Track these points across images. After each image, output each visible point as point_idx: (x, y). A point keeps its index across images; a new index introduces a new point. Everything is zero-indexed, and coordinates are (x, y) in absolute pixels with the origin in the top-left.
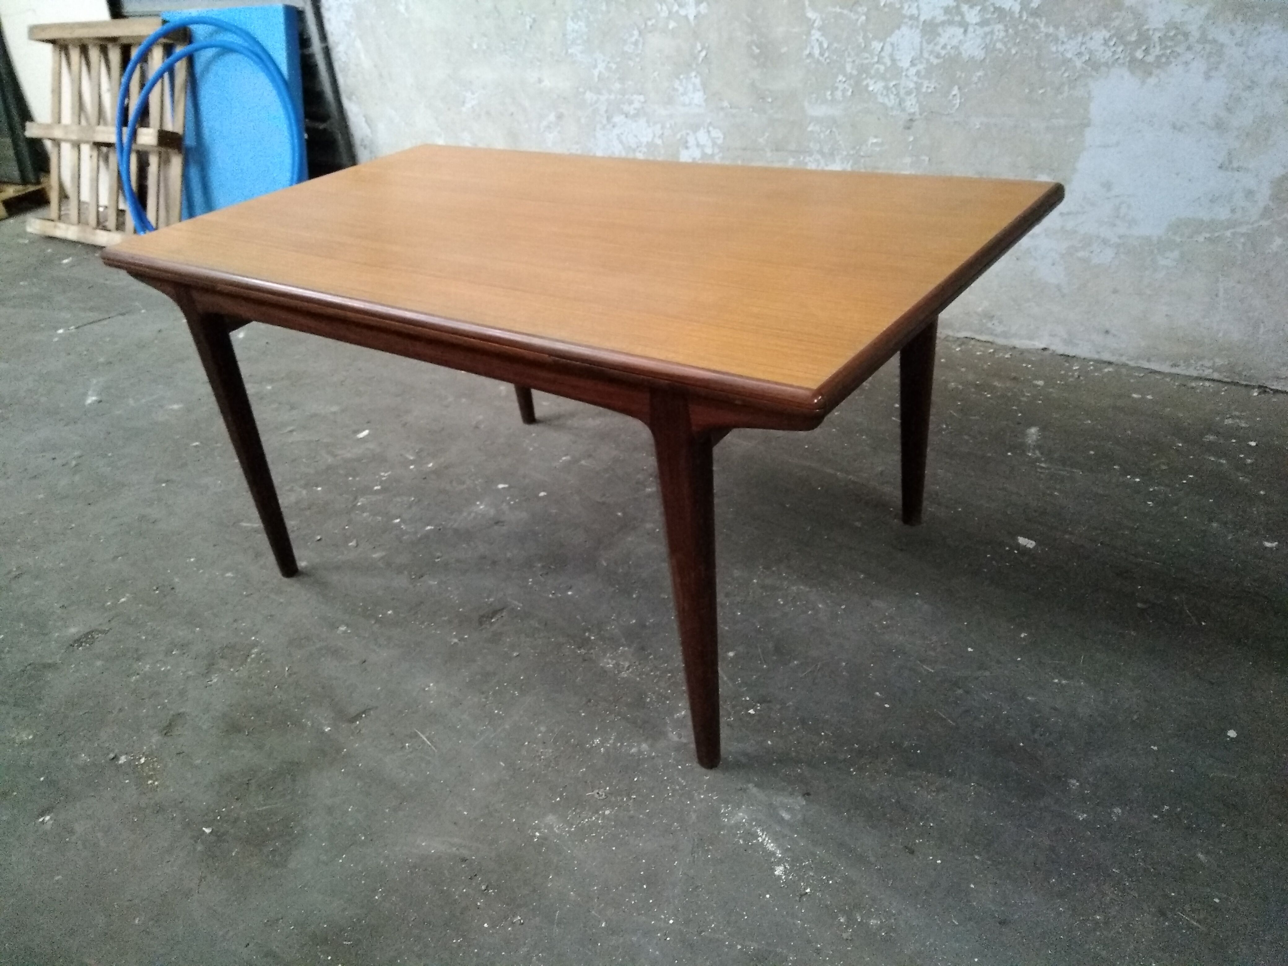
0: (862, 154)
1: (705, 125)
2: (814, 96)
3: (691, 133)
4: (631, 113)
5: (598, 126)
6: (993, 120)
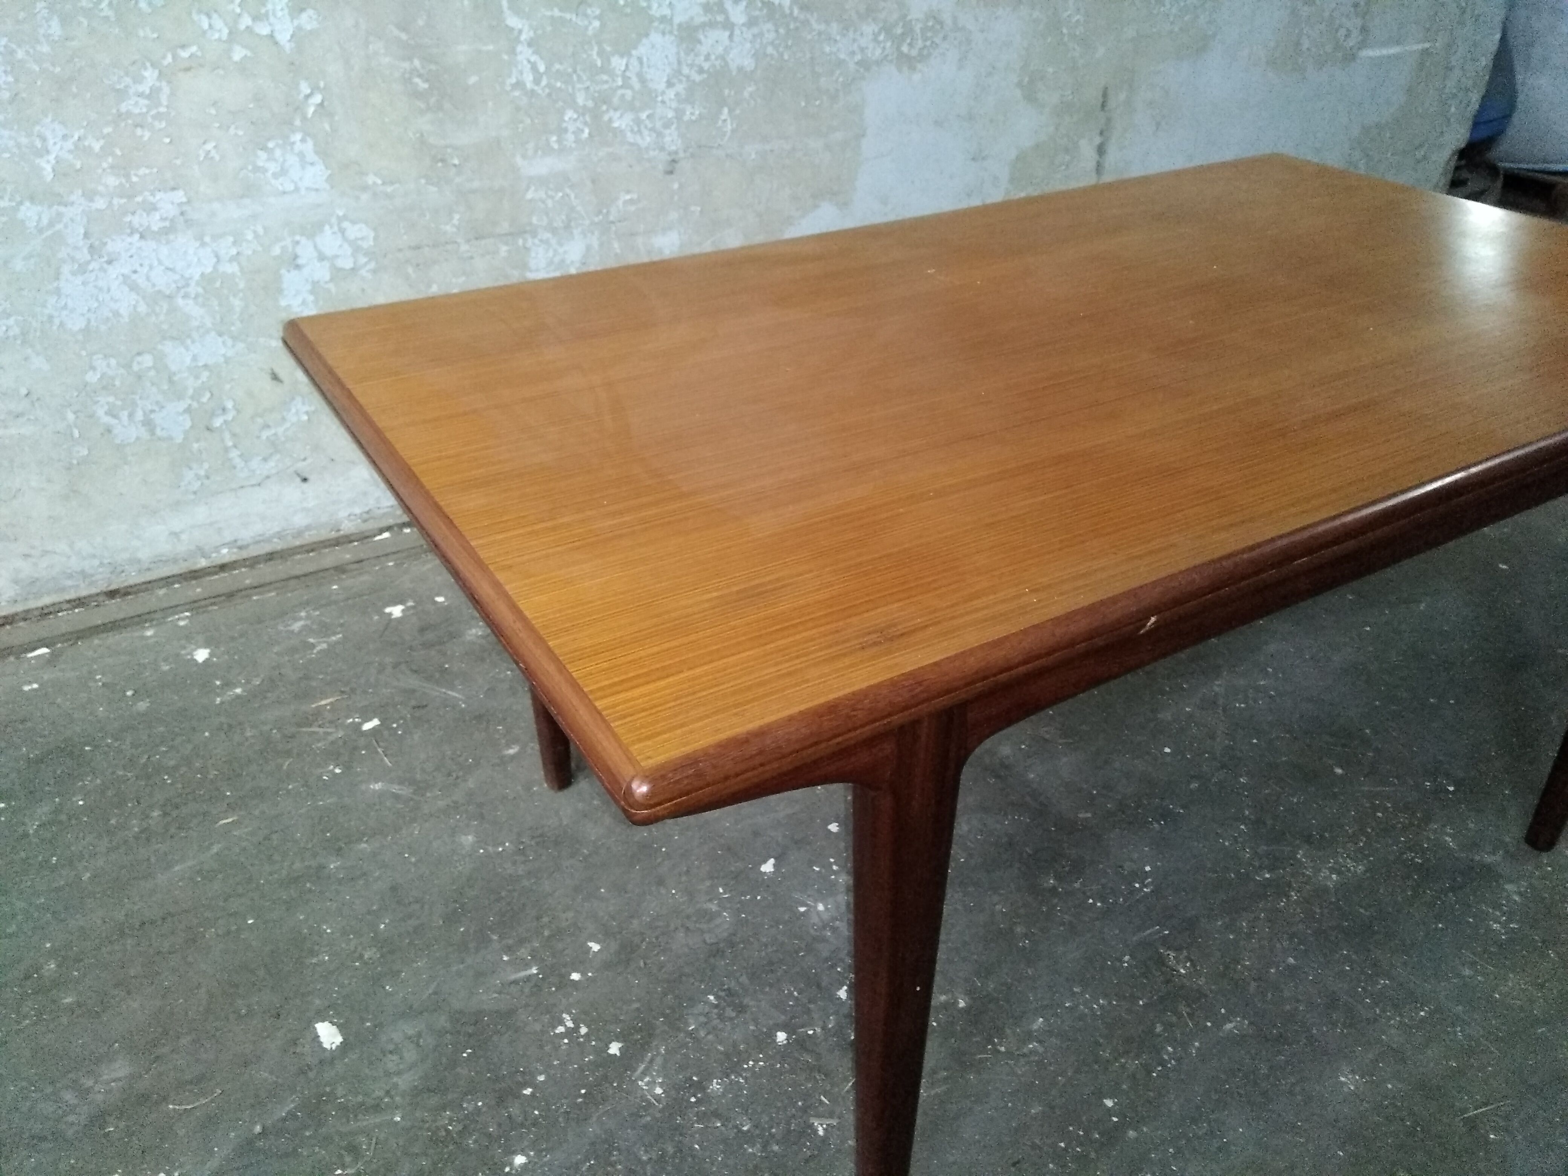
0: (611, 218)
1: (334, 220)
2: (531, 146)
3: (304, 240)
4: (155, 228)
5: (66, 269)
6: (768, 147)
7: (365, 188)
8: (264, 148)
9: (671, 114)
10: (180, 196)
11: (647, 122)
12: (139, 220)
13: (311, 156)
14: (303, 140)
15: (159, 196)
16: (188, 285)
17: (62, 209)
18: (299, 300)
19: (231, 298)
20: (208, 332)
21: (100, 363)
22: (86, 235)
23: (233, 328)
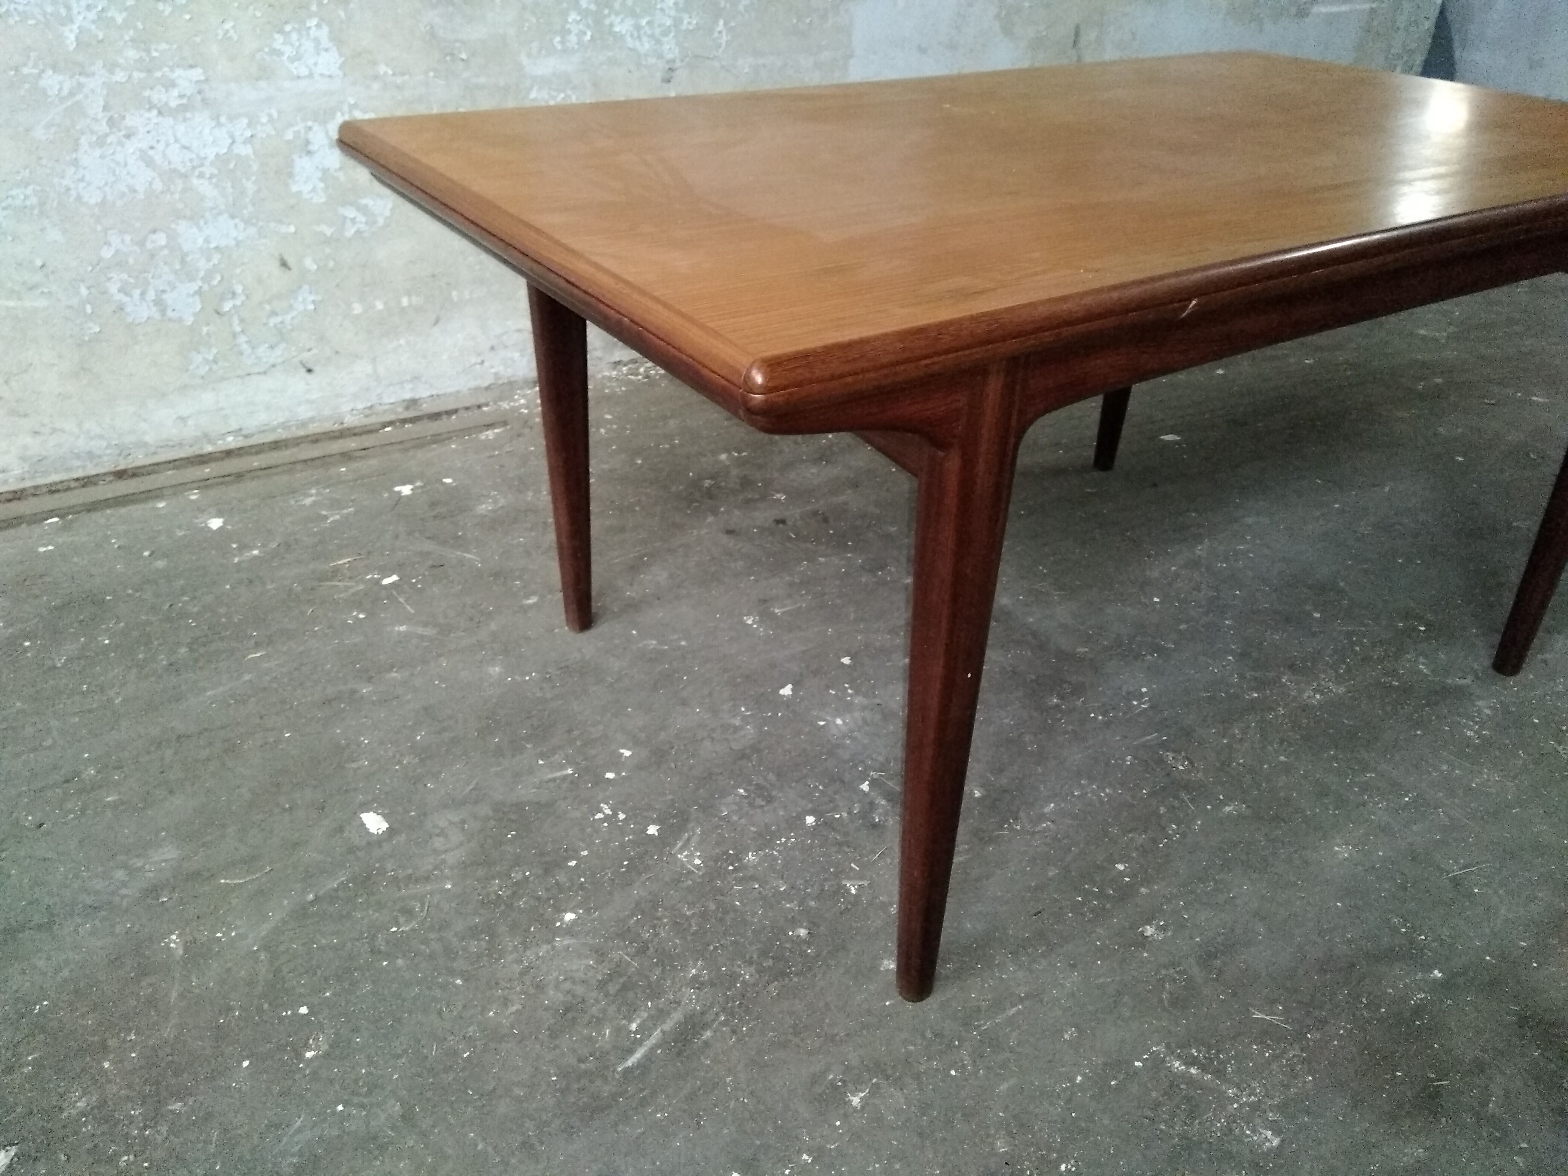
1: (346, 108)
2: (535, 45)
3: (316, 127)
4: (173, 104)
5: (83, 141)
6: (761, 61)
7: (376, 77)
8: (281, 31)
9: (669, 22)
10: (197, 74)
11: (647, 29)
12: (158, 95)
13: (325, 42)
14: (318, 26)
15: (178, 72)
16: (202, 165)
17: (83, 79)
18: (310, 187)
19: (244, 181)
20: (220, 213)
21: (115, 239)
22: (105, 108)
23: (245, 211)
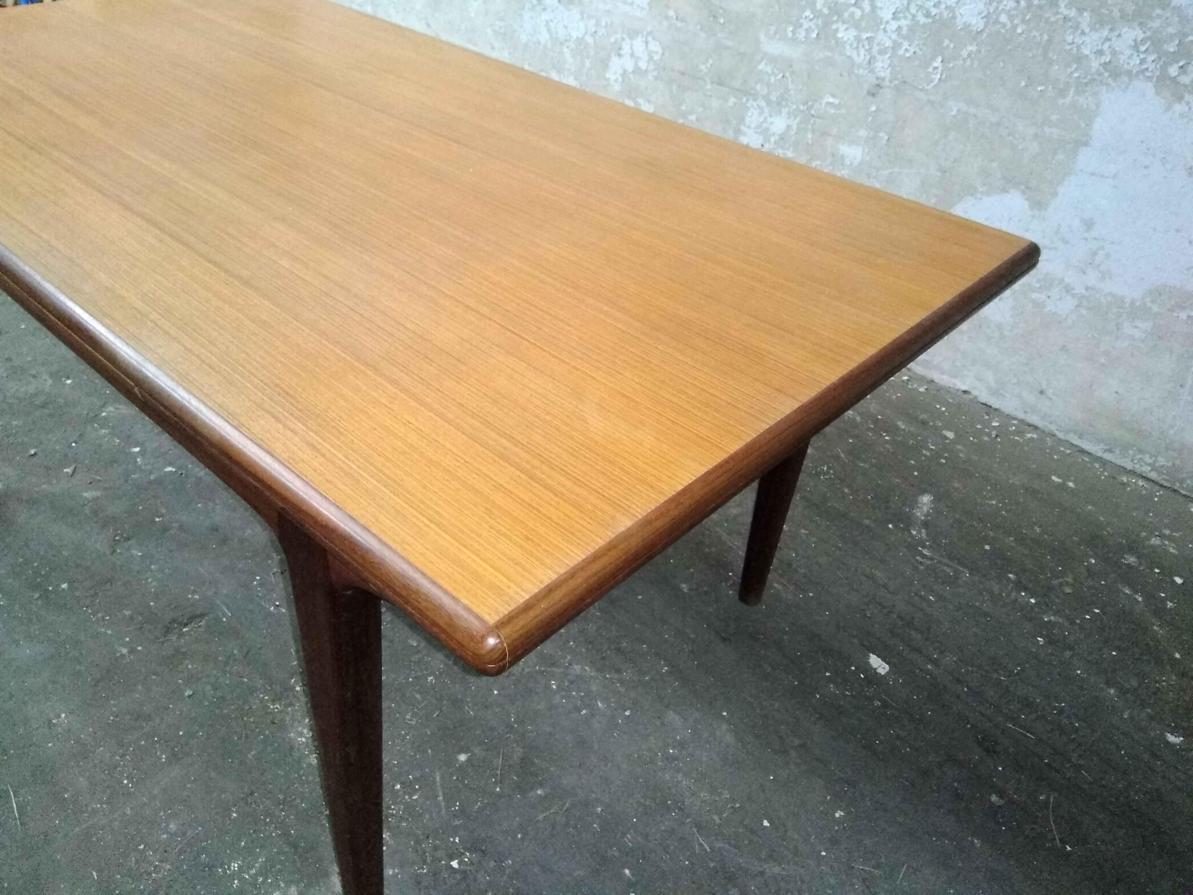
0: (813, 112)
1: (645, 33)
2: (773, 28)
3: (627, 39)
6: (972, 110)
7: (667, 18)
9: (889, 43)
11: (866, 43)
16: (570, 41)
19: (586, 59)
